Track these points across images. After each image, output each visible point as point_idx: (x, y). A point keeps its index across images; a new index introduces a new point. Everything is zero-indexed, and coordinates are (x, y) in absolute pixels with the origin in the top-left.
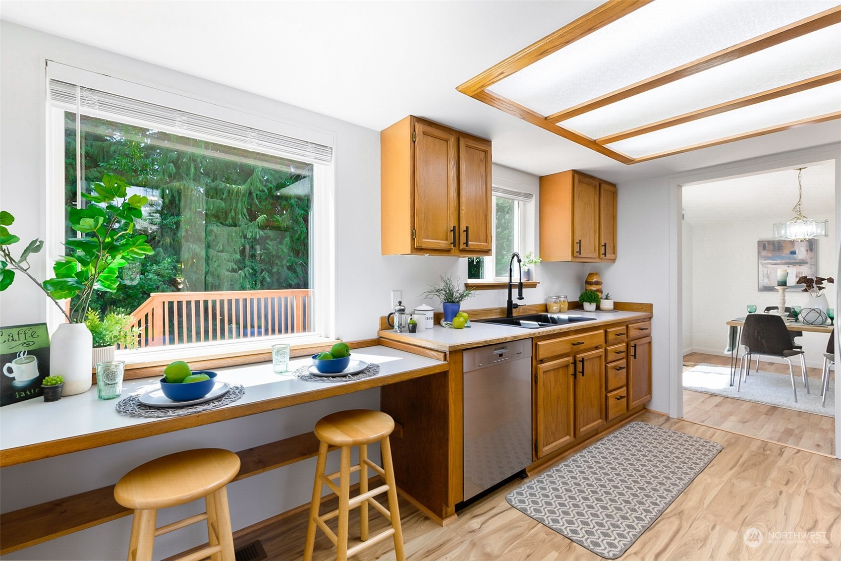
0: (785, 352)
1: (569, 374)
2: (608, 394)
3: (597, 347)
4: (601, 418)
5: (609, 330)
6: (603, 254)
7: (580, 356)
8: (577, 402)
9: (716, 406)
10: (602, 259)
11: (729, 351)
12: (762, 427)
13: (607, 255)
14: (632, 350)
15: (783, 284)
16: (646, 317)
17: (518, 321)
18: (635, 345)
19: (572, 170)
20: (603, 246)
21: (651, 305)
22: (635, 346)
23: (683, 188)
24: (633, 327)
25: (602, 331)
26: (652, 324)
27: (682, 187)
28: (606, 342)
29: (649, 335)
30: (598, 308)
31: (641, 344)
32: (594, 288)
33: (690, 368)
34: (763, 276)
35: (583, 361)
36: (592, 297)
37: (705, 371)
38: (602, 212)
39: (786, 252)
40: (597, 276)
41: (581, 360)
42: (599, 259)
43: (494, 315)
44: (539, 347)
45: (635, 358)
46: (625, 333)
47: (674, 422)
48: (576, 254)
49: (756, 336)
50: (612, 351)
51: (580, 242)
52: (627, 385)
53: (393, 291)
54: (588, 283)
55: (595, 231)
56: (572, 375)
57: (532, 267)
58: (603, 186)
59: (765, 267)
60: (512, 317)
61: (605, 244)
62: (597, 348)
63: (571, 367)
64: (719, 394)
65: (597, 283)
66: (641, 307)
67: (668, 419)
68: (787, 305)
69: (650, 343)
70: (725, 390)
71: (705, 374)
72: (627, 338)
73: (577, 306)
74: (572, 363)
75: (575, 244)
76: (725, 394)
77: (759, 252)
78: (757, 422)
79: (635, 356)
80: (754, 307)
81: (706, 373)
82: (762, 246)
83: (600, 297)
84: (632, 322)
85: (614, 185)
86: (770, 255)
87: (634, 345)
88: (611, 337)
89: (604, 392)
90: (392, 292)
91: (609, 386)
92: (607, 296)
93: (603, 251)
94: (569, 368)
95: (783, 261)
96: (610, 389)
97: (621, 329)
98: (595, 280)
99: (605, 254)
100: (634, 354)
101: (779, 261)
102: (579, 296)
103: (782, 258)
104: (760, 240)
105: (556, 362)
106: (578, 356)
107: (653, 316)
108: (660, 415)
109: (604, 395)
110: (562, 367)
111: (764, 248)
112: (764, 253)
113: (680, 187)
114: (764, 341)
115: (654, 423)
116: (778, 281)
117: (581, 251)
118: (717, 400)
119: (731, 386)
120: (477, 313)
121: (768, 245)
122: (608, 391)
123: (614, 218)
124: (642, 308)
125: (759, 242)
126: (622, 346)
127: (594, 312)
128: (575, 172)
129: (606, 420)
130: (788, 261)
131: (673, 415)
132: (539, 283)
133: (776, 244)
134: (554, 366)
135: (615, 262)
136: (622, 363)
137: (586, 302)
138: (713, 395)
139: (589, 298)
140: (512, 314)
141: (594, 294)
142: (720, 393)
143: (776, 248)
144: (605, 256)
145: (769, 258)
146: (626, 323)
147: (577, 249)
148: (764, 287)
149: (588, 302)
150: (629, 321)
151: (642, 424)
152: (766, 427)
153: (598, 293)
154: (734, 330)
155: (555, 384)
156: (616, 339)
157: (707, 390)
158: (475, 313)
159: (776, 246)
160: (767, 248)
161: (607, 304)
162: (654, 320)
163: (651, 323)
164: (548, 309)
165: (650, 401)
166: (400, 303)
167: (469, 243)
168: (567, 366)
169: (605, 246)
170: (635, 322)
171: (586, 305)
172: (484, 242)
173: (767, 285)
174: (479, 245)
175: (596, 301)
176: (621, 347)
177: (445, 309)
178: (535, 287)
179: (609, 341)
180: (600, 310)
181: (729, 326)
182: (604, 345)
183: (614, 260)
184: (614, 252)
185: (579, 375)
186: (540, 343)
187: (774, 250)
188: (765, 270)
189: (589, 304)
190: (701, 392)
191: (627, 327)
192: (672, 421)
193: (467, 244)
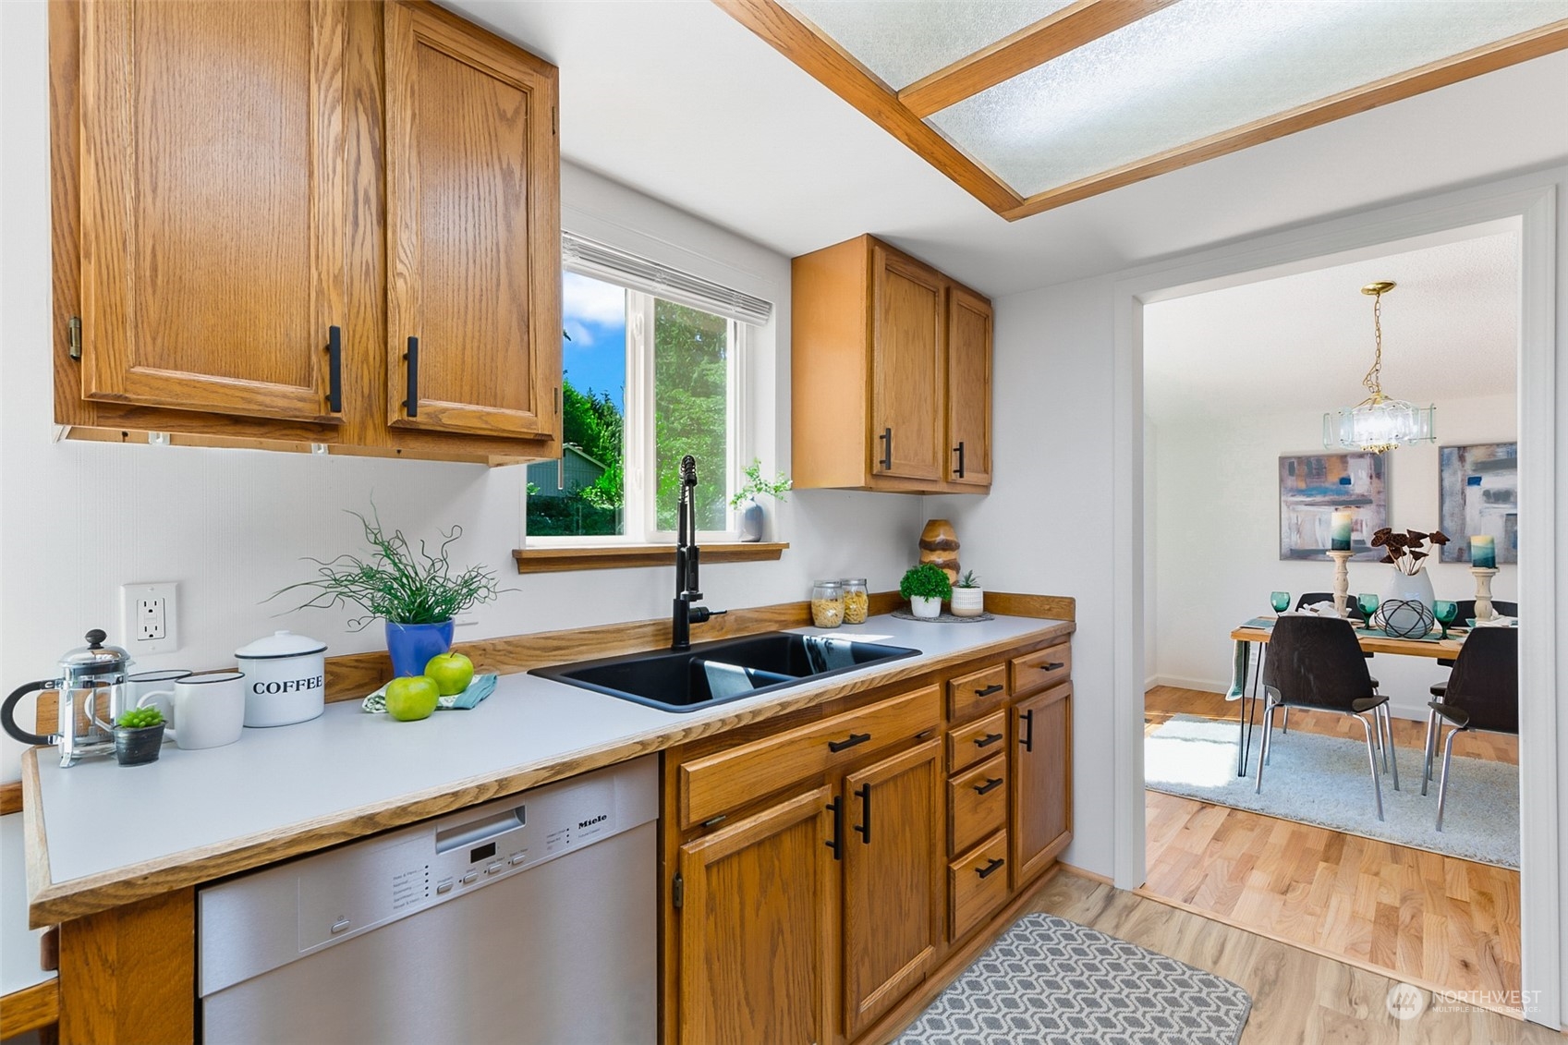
0: (1357, 701)
1: (821, 845)
2: (951, 865)
3: (918, 736)
4: (931, 942)
5: (955, 682)
6: (955, 471)
7: (856, 778)
8: (849, 926)
9: (1216, 838)
10: (954, 483)
11: (1234, 694)
12: (1326, 905)
13: (965, 474)
14: (1023, 724)
15: (1344, 545)
16: (1059, 633)
17: (700, 661)
18: (1030, 712)
19: (868, 234)
20: (955, 450)
21: (1072, 601)
22: (1029, 717)
23: (1145, 306)
24: (1024, 663)
25: (935, 688)
26: (1074, 651)
27: (1143, 305)
28: (948, 714)
29: (1065, 680)
30: (946, 609)
31: (1046, 706)
32: (938, 558)
33: (1154, 725)
34: (1290, 529)
35: (865, 793)
36: (929, 583)
37: (1183, 736)
38: (953, 362)
39: (1333, 479)
40: (947, 528)
41: (861, 789)
42: (945, 484)
43: (632, 646)
44: (688, 782)
45: (1029, 749)
46: (1004, 683)
47: (1126, 907)
48: (877, 468)
49: (1295, 665)
50: (964, 739)
51: (887, 436)
52: (1010, 823)
53: (124, 585)
54: (927, 546)
55: (935, 412)
56: (828, 844)
57: (768, 501)
58: (957, 295)
59: (1294, 509)
60: (688, 648)
61: (961, 444)
62: (919, 739)
63: (828, 820)
64: (1218, 801)
65: (948, 546)
66: (1047, 607)
67: (1111, 896)
68: (1350, 593)
69: (1068, 699)
70: (1228, 790)
71: (1184, 742)
72: (1010, 695)
73: (895, 604)
74: (828, 807)
75: (877, 440)
76: (1231, 801)
77: (1281, 480)
78: (1313, 887)
79: (1029, 743)
80: (1286, 597)
81: (1186, 740)
82: (1287, 467)
83: (951, 581)
84: (1023, 651)
85: (987, 301)
86: (1302, 485)
87: (1026, 714)
88: (963, 700)
89: (940, 859)
90: (122, 589)
91: (956, 842)
92: (967, 579)
93: (954, 465)
94: (819, 825)
95: (1327, 499)
96: (958, 849)
97: (994, 673)
98: (941, 537)
99: (960, 472)
100: (1026, 739)
101: (1319, 498)
102: (901, 579)
103: (1324, 492)
104: (1284, 455)
105: (766, 816)
106: (852, 778)
107: (1075, 630)
108: (1095, 883)
109: (940, 874)
110: (790, 829)
111: (1292, 471)
112: (1291, 482)
113: (1138, 302)
114: (1311, 677)
115: (1078, 911)
116: (1333, 540)
117: (892, 460)
118: (1216, 818)
119: (1240, 775)
120: (563, 643)
121: (1299, 464)
122: (952, 856)
123: (983, 381)
124: (1049, 610)
125: (1282, 460)
126: (994, 722)
127: (935, 620)
128: (875, 241)
129: (949, 940)
130: (1336, 498)
131: (1124, 882)
132: (787, 546)
133: (1314, 462)
134: (756, 835)
135: (987, 493)
136: (997, 765)
137: (916, 595)
138: (1206, 804)
139: (923, 584)
140: (687, 639)
141: (936, 573)
142: (1222, 799)
143: (1314, 471)
144: (961, 476)
145: (1301, 492)
146: (1005, 657)
147: (879, 455)
148: (1291, 550)
149: (921, 594)
150: (1015, 649)
151: (1046, 921)
152: (1334, 902)
153: (946, 571)
154: (1244, 648)
155: (763, 890)
156: (976, 704)
157: (1193, 793)
158: (556, 643)
159: (1314, 466)
160: (1296, 471)
161: (967, 600)
162: (1077, 640)
163: (1070, 648)
164: (814, 617)
165: (1067, 846)
166: (97, 638)
167: (420, 402)
168: (812, 819)
169: (960, 449)
170: (1030, 648)
171: (918, 603)
172: (519, 408)
173: (1297, 548)
174: (488, 414)
175: (940, 593)
176: (992, 722)
177: (391, 643)
178: (778, 558)
179: (957, 714)
180: (953, 615)
181: (1236, 641)
182: (943, 725)
183: (985, 488)
184: (986, 466)
185: (853, 838)
186: (692, 767)
187: (1310, 475)
188: (1293, 516)
189: (922, 599)
190: (1181, 797)
191: (1010, 665)
192: (1121, 902)
193: (410, 405)
